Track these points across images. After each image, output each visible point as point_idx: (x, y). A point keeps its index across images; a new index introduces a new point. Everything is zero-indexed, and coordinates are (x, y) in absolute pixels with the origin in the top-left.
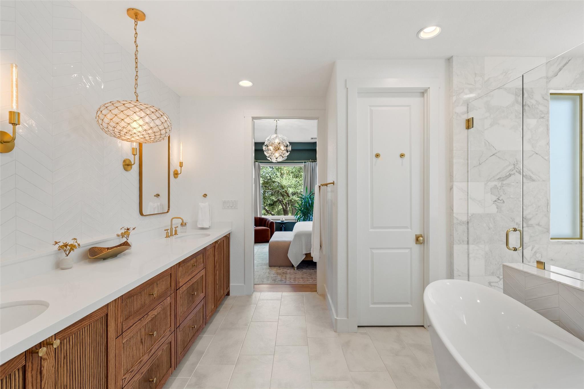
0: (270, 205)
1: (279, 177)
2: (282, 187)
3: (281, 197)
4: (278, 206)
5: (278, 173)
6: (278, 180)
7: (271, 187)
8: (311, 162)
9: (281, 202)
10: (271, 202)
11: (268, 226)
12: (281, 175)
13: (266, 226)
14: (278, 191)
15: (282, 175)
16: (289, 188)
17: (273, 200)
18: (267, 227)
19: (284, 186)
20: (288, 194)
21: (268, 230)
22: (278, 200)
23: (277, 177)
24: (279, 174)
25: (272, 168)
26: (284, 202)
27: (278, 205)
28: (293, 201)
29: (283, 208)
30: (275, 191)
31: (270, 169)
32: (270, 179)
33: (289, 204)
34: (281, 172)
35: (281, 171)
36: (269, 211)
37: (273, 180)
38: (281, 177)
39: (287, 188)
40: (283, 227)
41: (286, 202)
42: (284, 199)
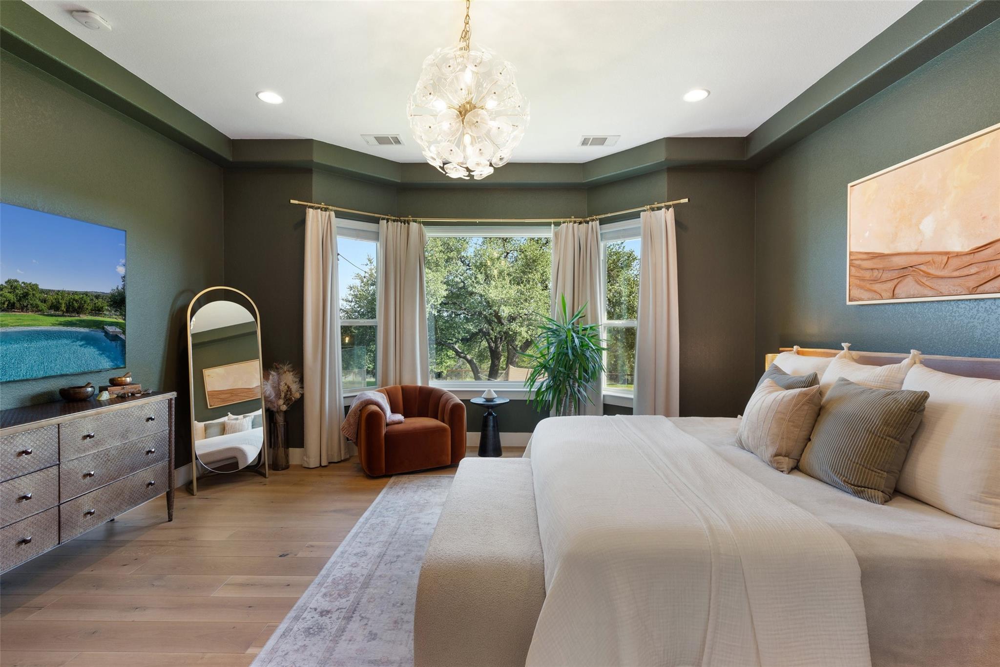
0: (464, 340)
1: (481, 284)
2: (489, 305)
3: (485, 325)
4: (481, 342)
5: (479, 276)
6: (479, 289)
7: (465, 305)
8: (575, 222)
9: (486, 334)
10: (466, 335)
11: (446, 418)
12: (485, 280)
13: (439, 419)
14: (480, 313)
15: (488, 278)
16: (502, 306)
17: (470, 330)
18: (443, 421)
19: (493, 301)
20: (499, 319)
21: (443, 430)
22: (481, 330)
23: (477, 282)
24: (481, 277)
25: (468, 265)
26: (493, 334)
27: (480, 340)
28: (511, 333)
29: (490, 347)
30: (473, 313)
31: (463, 267)
32: (464, 287)
33: (501, 338)
34: (486, 273)
35: (485, 270)
36: (461, 353)
37: (470, 289)
38: (487, 283)
39: (499, 306)
40: (491, 418)
41: (495, 336)
42: (492, 330)
